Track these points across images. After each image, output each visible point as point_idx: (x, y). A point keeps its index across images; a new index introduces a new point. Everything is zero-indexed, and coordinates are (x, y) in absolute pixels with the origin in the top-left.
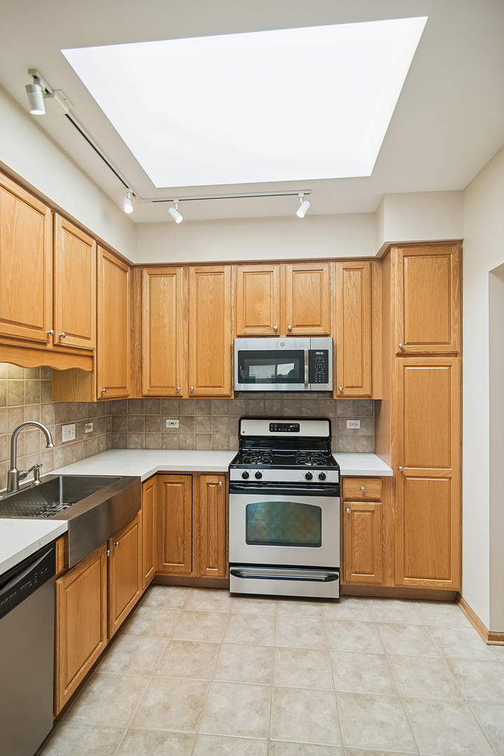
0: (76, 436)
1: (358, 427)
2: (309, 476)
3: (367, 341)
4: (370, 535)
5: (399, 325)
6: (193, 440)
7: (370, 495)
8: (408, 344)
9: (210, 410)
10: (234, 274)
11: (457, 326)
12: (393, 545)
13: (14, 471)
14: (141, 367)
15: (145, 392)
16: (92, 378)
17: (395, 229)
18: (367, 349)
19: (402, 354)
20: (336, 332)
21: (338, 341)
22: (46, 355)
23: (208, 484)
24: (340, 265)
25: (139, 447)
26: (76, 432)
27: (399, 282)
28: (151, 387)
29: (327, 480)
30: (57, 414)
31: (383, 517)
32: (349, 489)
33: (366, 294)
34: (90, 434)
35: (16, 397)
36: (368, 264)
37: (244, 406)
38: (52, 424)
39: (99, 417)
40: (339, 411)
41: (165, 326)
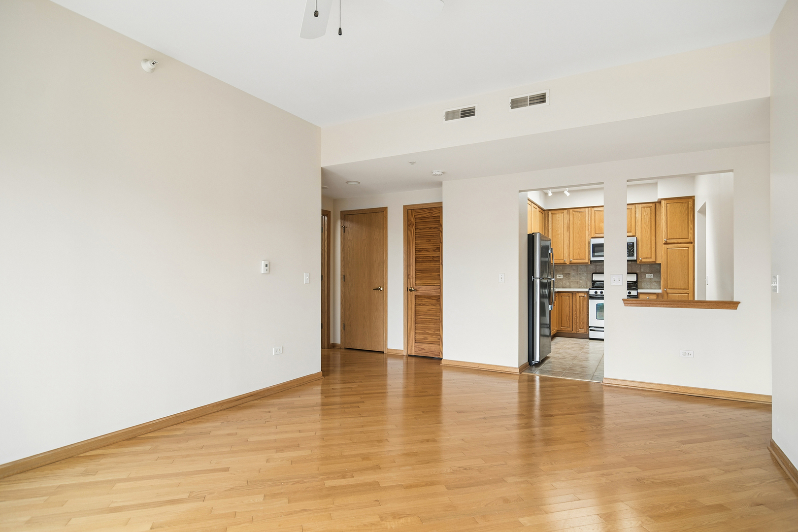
1: (652, 277)
3: (653, 238)
5: (665, 231)
6: (570, 283)
8: (669, 239)
9: (578, 270)
10: (590, 211)
11: (692, 231)
17: (663, 192)
18: (654, 242)
19: (666, 243)
20: (639, 235)
21: (639, 239)
23: (580, 297)
24: (640, 206)
27: (665, 214)
29: (632, 294)
32: (642, 298)
33: (653, 218)
36: (654, 204)
37: (594, 268)
40: (642, 270)
41: (558, 234)
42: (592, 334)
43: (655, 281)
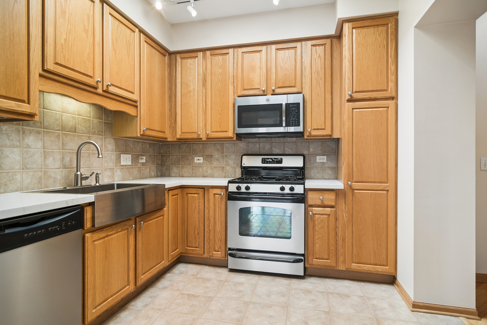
0: (132, 163)
1: (325, 161)
2: (282, 189)
3: (328, 96)
4: (327, 232)
5: (349, 78)
6: (212, 170)
7: (327, 203)
8: (356, 92)
9: (223, 150)
10: (236, 54)
11: (393, 77)
12: (344, 240)
13: (79, 173)
14: (176, 120)
15: (178, 136)
16: (137, 121)
18: (329, 102)
19: (351, 100)
20: (307, 91)
21: (308, 97)
22: (97, 97)
23: (214, 194)
24: (309, 43)
25: (177, 176)
26: (132, 160)
27: (349, 47)
28: (182, 133)
29: (296, 191)
30: (117, 145)
31: (336, 219)
32: (312, 198)
33: (328, 62)
34: (143, 164)
35: (84, 128)
36: (329, 40)
37: (245, 148)
38: (112, 151)
39: (151, 154)
40: (311, 150)
41: (190, 92)
42: (232, 263)
43: (329, 168)
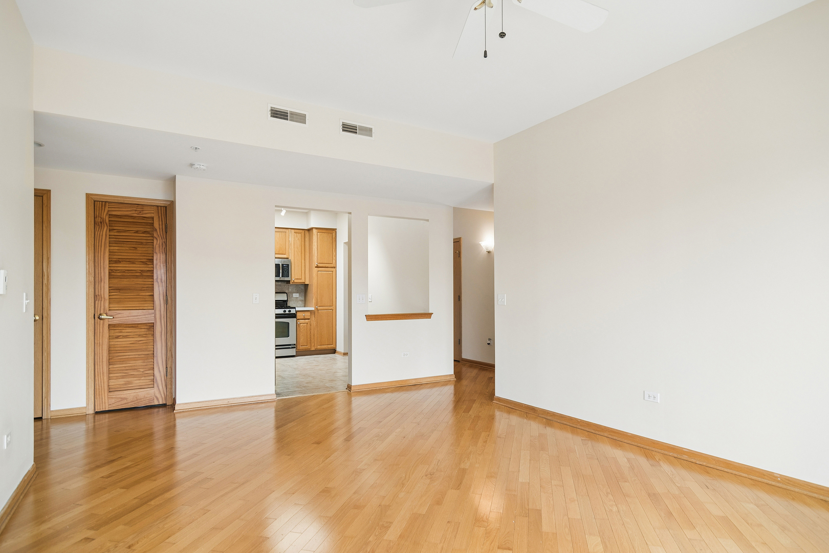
1: (299, 296)
2: (285, 311)
3: (303, 261)
4: (306, 332)
5: (316, 256)
7: (306, 317)
8: (319, 263)
11: (335, 258)
12: (314, 335)
17: (314, 222)
18: (303, 264)
19: (317, 267)
20: (292, 257)
21: (292, 261)
24: (293, 231)
27: (316, 240)
29: (291, 312)
31: (311, 325)
32: (299, 315)
33: (303, 243)
36: (304, 231)
40: (290, 290)
43: (300, 300)
